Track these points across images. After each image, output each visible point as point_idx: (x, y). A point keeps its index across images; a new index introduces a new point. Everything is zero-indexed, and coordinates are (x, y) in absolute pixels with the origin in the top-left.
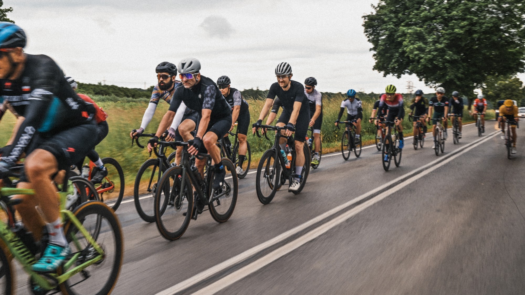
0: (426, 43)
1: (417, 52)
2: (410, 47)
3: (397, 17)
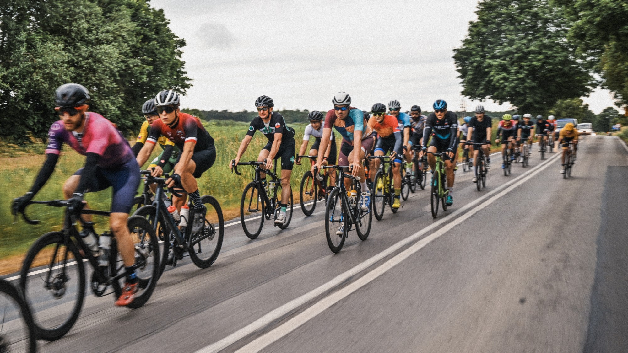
0: (509, 74)
1: (502, 81)
2: (496, 77)
3: (482, 51)
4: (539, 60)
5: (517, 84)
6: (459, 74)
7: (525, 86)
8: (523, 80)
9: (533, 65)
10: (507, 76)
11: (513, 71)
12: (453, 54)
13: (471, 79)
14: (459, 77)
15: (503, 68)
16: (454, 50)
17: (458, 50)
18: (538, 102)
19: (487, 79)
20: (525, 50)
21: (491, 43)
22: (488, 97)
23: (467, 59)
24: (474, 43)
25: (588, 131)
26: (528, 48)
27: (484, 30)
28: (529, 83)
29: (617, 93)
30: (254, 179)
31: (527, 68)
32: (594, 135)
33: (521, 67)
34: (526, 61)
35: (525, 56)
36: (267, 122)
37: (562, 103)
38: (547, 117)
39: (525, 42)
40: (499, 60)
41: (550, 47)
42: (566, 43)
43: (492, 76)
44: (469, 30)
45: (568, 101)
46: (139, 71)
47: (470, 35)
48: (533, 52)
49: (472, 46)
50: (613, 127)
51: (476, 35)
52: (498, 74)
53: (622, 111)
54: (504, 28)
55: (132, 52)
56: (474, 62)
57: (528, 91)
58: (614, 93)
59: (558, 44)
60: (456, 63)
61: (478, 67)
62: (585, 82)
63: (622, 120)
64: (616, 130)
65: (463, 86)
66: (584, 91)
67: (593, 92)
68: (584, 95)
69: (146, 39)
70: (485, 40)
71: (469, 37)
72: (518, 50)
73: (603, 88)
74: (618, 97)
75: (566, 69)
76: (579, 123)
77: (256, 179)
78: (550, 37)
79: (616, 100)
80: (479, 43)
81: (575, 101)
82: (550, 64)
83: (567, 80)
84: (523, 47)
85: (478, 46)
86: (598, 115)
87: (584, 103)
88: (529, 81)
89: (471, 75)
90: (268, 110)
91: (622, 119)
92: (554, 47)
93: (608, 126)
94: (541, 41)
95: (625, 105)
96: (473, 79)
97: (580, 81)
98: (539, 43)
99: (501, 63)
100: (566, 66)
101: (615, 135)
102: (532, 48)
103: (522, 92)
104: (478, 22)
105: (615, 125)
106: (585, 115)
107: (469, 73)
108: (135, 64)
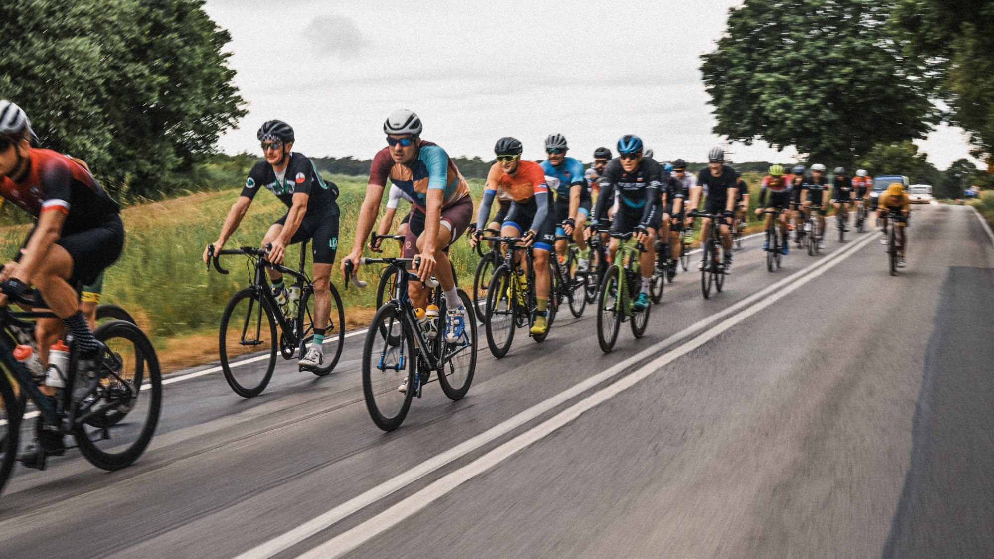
0: (792, 97)
1: (780, 111)
2: (771, 103)
3: (749, 58)
4: (843, 76)
5: (806, 116)
6: (710, 98)
7: (820, 120)
8: (815, 109)
9: (834, 83)
10: (790, 101)
11: (799, 93)
12: (701, 63)
13: (729, 106)
14: (709, 103)
15: (784, 88)
16: (702, 56)
17: (707, 56)
18: (840, 148)
19: (755, 106)
20: (821, 58)
21: (763, 45)
22: (758, 136)
23: (722, 73)
24: (736, 46)
25: (926, 197)
26: (826, 54)
27: (753, 23)
28: (826, 114)
29: (974, 135)
30: (253, 281)
31: (823, 88)
32: (935, 204)
33: (815, 87)
34: (822, 76)
35: (821, 68)
36: (280, 172)
37: (883, 149)
38: (855, 171)
39: (821, 43)
40: (776, 75)
41: (864, 53)
42: (890, 47)
43: (764, 101)
44: (730, 23)
45: (894, 146)
46: (144, 86)
47: (729, 31)
48: (835, 61)
49: (732, 50)
50: (967, 191)
51: (739, 31)
52: (775, 99)
53: (981, 165)
54: (787, 18)
55: (132, 51)
56: (735, 77)
57: (823, 128)
58: (968, 134)
59: (877, 48)
60: (704, 78)
61: (742, 85)
62: (920, 115)
63: (982, 180)
64: (969, 197)
65: (717, 118)
66: (920, 130)
67: (935, 130)
68: (920, 137)
69: (158, 29)
70: (755, 40)
71: (728, 35)
72: (810, 57)
73: (951, 125)
74: (975, 140)
75: (890, 91)
76: (911, 184)
77: (257, 282)
78: (864, 37)
79: (972, 147)
80: (744, 45)
81: (904, 146)
82: (863, 82)
83: (891, 110)
84: (818, 52)
85: (743, 50)
86: (944, 172)
87: (920, 151)
88: (827, 111)
89: (728, 99)
90: (282, 147)
91: (983, 177)
92: (870, 53)
93: (959, 189)
94: (850, 42)
95: (986, 155)
96: (733, 106)
97: (913, 112)
98: (846, 47)
99: (780, 79)
100: (891, 87)
101: (968, 205)
102: (833, 54)
103: (815, 130)
104: (743, 9)
105: (969, 187)
106: (921, 171)
107: (728, 96)
108: (137, 74)
